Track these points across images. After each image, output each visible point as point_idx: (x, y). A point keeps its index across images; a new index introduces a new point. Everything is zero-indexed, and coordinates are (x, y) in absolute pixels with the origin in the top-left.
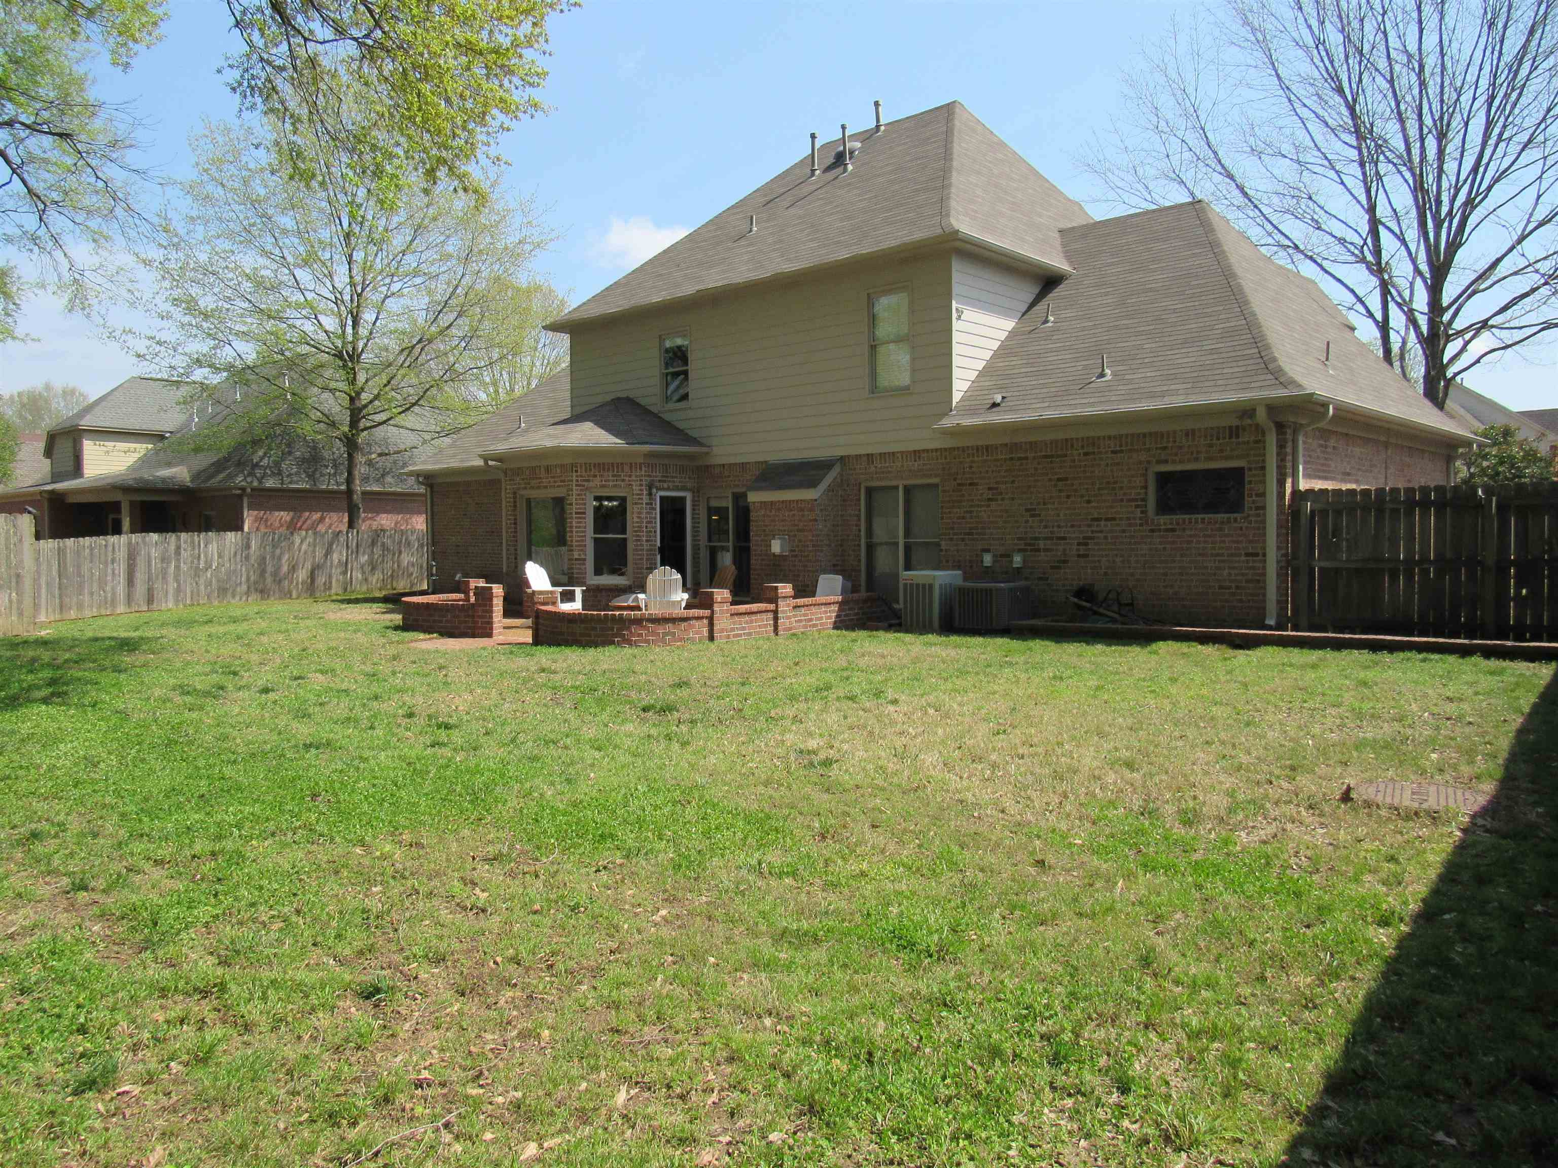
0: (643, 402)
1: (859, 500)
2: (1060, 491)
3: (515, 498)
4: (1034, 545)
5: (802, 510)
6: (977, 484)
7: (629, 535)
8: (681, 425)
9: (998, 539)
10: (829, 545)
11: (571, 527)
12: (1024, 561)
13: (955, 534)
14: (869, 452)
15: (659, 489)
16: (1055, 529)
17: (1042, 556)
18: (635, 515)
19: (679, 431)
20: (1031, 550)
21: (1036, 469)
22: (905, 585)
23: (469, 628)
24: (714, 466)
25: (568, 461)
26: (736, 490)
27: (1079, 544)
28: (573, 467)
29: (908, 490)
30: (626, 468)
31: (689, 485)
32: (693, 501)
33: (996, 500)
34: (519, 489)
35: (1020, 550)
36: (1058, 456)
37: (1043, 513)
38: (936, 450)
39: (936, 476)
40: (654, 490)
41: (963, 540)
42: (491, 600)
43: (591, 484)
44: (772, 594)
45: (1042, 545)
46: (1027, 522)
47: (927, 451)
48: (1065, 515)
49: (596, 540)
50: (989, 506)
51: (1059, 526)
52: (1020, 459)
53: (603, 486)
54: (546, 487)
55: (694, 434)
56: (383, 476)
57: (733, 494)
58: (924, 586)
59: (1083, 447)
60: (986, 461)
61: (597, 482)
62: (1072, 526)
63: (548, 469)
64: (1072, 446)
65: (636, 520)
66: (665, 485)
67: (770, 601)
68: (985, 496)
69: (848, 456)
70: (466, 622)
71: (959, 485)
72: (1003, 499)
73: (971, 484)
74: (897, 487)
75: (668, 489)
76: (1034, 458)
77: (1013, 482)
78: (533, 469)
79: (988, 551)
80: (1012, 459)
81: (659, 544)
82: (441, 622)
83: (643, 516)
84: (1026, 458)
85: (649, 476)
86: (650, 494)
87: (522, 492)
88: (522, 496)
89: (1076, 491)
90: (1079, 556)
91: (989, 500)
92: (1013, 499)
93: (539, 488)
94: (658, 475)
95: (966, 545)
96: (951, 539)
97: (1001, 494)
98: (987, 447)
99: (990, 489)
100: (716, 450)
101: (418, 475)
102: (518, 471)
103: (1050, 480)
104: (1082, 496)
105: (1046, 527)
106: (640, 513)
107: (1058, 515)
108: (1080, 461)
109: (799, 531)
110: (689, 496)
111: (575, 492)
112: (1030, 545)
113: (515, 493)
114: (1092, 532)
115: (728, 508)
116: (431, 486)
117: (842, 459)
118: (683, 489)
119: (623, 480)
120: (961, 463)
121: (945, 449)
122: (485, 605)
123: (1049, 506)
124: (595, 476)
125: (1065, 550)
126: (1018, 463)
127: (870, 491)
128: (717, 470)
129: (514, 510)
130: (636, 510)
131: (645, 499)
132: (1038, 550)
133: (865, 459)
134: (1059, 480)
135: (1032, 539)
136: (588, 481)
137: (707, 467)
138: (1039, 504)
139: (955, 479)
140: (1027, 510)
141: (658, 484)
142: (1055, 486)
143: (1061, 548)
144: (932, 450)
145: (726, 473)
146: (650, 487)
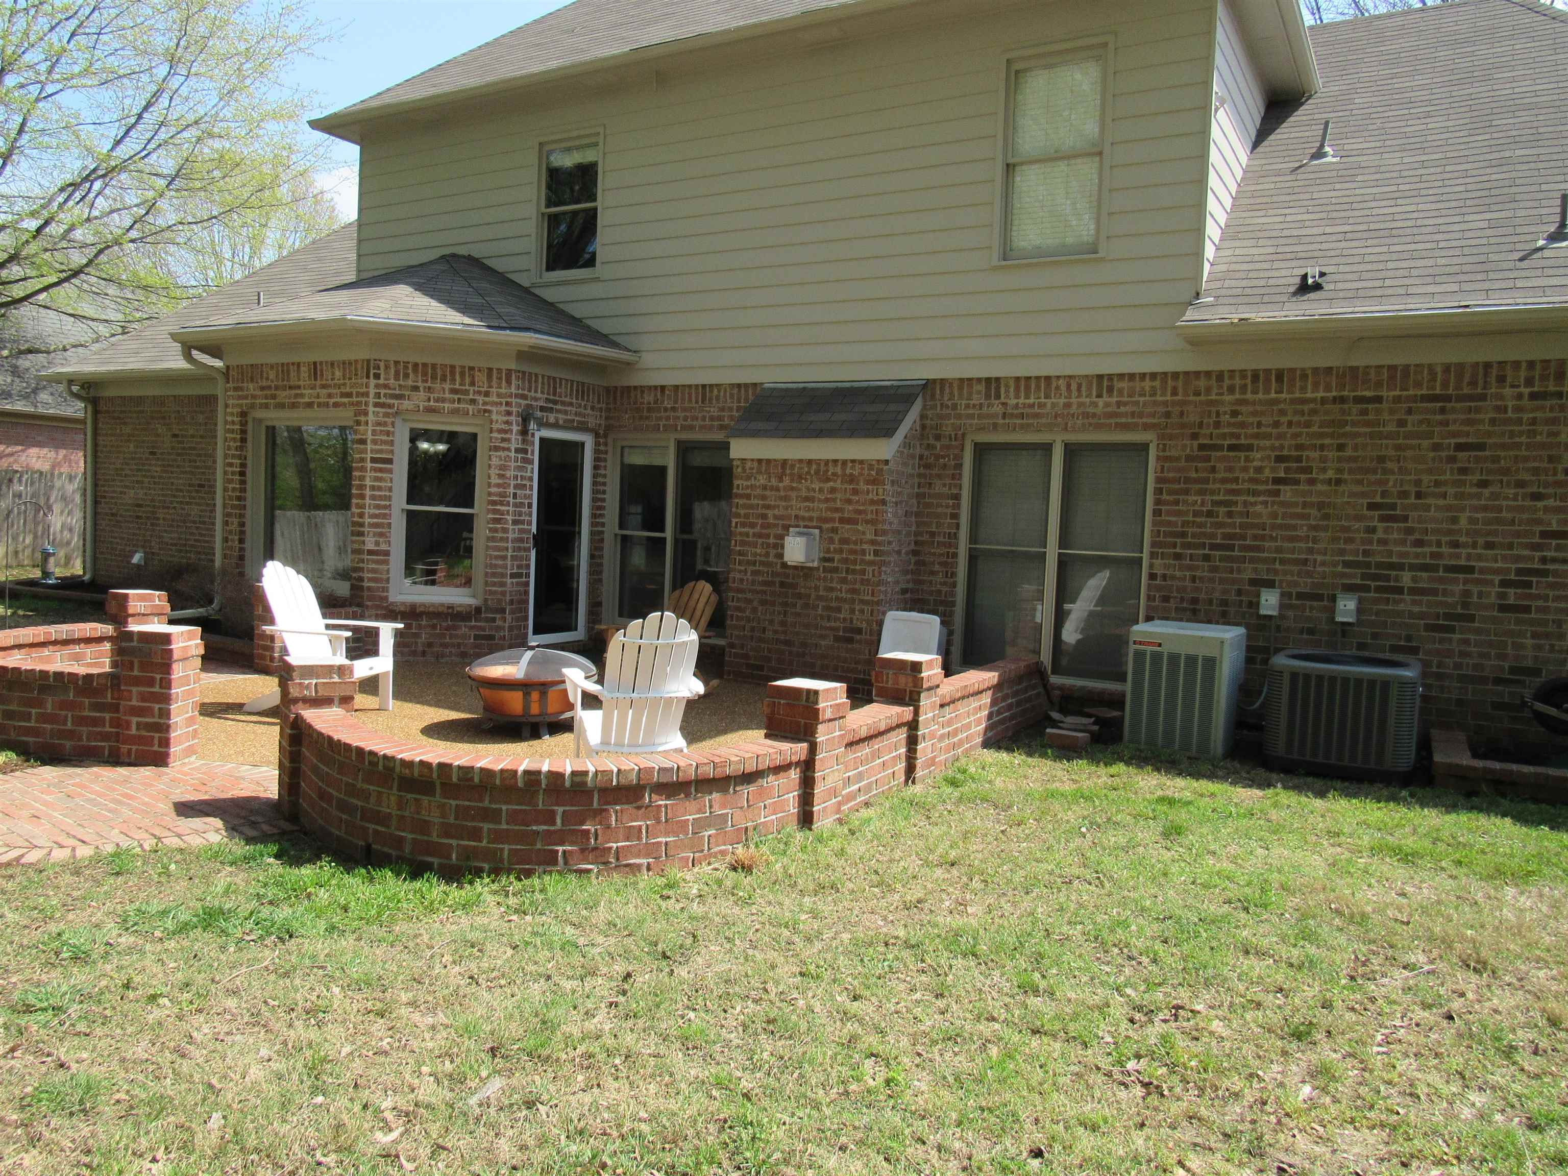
0: (499, 265)
1: (959, 466)
2: (1463, 471)
3: (244, 424)
4: (1387, 578)
5: (852, 479)
6: (1250, 448)
7: (480, 509)
8: (577, 311)
9: (1296, 562)
10: (899, 553)
11: (362, 487)
12: (1359, 611)
13: (1188, 546)
14: (994, 374)
15: (542, 424)
16: (1444, 550)
17: (1407, 604)
18: (493, 472)
19: (575, 321)
20: (1378, 589)
21: (1402, 423)
22: (1139, 655)
23: (105, 737)
24: (642, 389)
25: (362, 354)
26: (684, 436)
27: (1504, 583)
28: (370, 368)
29: (1072, 452)
30: (481, 378)
31: (592, 422)
32: (596, 451)
33: (1297, 482)
34: (252, 406)
35: (1349, 589)
36: (1461, 398)
37: (1413, 515)
38: (1153, 376)
39: (1146, 427)
40: (532, 426)
41: (1207, 558)
42: (166, 666)
43: (406, 404)
44: (904, 681)
45: (1406, 579)
46: (1372, 530)
47: (1132, 377)
48: (1472, 521)
49: (411, 515)
50: (1277, 493)
51: (1456, 545)
52: (1359, 400)
53: (430, 410)
54: (310, 405)
55: (604, 327)
56: (35, 391)
57: (679, 443)
58: (1191, 660)
59: (1529, 382)
60: (1276, 402)
61: (419, 399)
62: (1489, 546)
63: (315, 369)
64: (1501, 379)
65: (495, 480)
66: (552, 418)
67: (896, 698)
68: (1267, 473)
69: (943, 381)
70: (95, 722)
71: (1202, 447)
72: (1312, 482)
73: (1232, 448)
74: (1047, 448)
75: (556, 426)
76: (1397, 399)
77: (1341, 447)
78: (284, 369)
79: (1270, 584)
80: (1342, 400)
81: (534, 529)
82: (27, 717)
83: (510, 473)
84: (1378, 399)
85: (524, 397)
86: (524, 432)
87: (260, 414)
88: (260, 421)
89: (1506, 472)
90: (1503, 608)
91: (1277, 481)
92: (1338, 482)
93: (294, 406)
94: (539, 397)
95: (1214, 569)
96: (1178, 557)
97: (1308, 470)
98: (1280, 375)
99: (1279, 459)
100: (648, 360)
101: (71, 382)
102: (253, 372)
103: (1436, 447)
104: (1521, 484)
105: (1419, 543)
106: (503, 468)
107: (1454, 520)
108: (1519, 409)
109: (842, 520)
110: (588, 440)
111: (371, 418)
112: (1375, 577)
113: (243, 414)
114: (1544, 560)
115: (663, 470)
116: (94, 402)
117: (929, 386)
118: (582, 428)
119: (473, 401)
120: (1212, 403)
121: (1176, 375)
122: (151, 682)
123: (1431, 501)
124: (416, 389)
125: (1467, 593)
126: (1355, 408)
127: (981, 450)
128: (649, 398)
129: (241, 448)
130: (495, 461)
131: (515, 441)
132: (1400, 590)
133: (982, 387)
134: (1460, 447)
135: (1379, 565)
136: (400, 397)
137: (628, 389)
138: (1404, 494)
139: (1194, 436)
140: (1372, 506)
141: (539, 414)
142: (1452, 459)
143: (1458, 588)
144: (1143, 376)
145: (668, 404)
146: (525, 419)
